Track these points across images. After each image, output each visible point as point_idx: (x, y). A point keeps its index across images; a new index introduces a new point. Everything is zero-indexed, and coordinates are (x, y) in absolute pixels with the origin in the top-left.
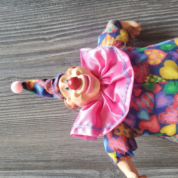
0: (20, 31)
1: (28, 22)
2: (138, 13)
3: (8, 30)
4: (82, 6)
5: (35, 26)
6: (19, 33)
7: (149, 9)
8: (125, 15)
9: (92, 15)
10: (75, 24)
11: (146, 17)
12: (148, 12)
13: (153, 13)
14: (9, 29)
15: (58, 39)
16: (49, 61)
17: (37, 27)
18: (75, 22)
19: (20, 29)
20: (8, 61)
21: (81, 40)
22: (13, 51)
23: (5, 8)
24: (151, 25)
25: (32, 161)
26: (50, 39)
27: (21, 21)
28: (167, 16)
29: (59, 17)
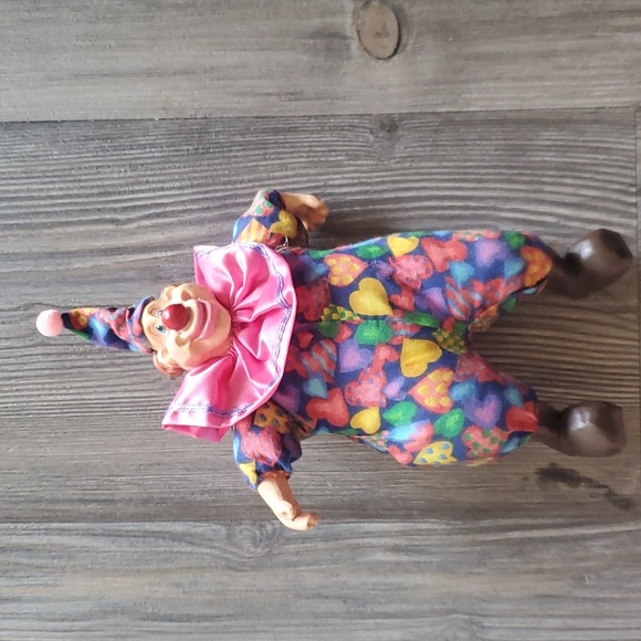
0: (60, 201)
1: (80, 181)
2: (323, 177)
3: (32, 198)
4: (203, 153)
5: (95, 191)
6: (59, 205)
7: (348, 169)
8: (296, 179)
9: (224, 176)
10: (186, 191)
11: (341, 186)
12: (345, 176)
13: (358, 178)
14: (34, 194)
15: (147, 223)
16: (124, 270)
17: (100, 195)
18: (187, 187)
19: (61, 197)
20: (29, 266)
21: (198, 228)
22: (43, 244)
23: (30, 148)
24: (352, 203)
25: (72, 501)
26: (129, 221)
27: (63, 179)
28: (385, 187)
29: (151, 176)
